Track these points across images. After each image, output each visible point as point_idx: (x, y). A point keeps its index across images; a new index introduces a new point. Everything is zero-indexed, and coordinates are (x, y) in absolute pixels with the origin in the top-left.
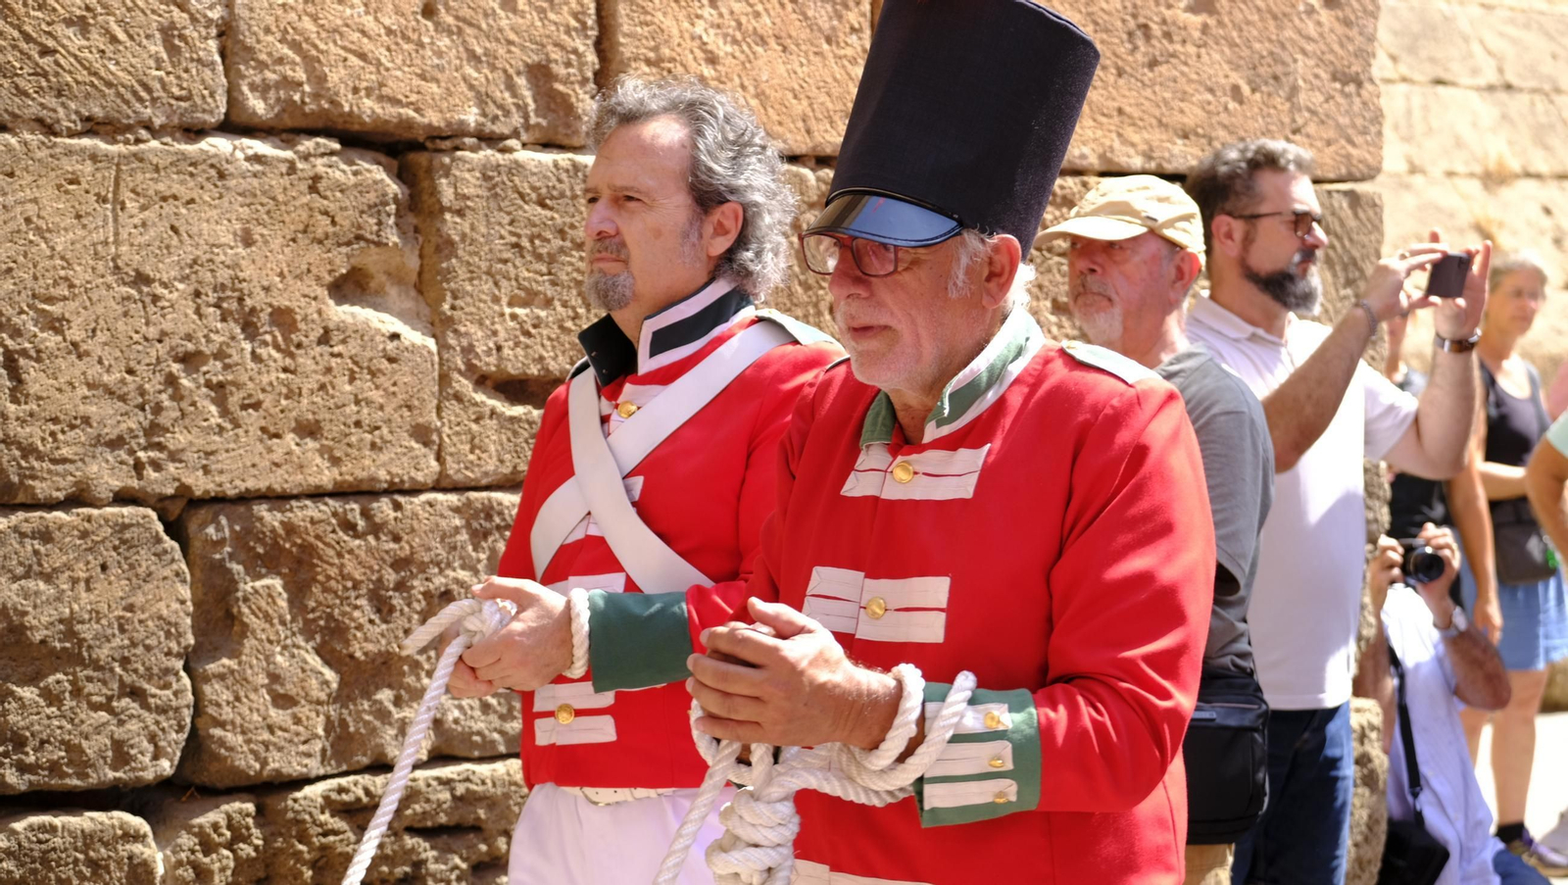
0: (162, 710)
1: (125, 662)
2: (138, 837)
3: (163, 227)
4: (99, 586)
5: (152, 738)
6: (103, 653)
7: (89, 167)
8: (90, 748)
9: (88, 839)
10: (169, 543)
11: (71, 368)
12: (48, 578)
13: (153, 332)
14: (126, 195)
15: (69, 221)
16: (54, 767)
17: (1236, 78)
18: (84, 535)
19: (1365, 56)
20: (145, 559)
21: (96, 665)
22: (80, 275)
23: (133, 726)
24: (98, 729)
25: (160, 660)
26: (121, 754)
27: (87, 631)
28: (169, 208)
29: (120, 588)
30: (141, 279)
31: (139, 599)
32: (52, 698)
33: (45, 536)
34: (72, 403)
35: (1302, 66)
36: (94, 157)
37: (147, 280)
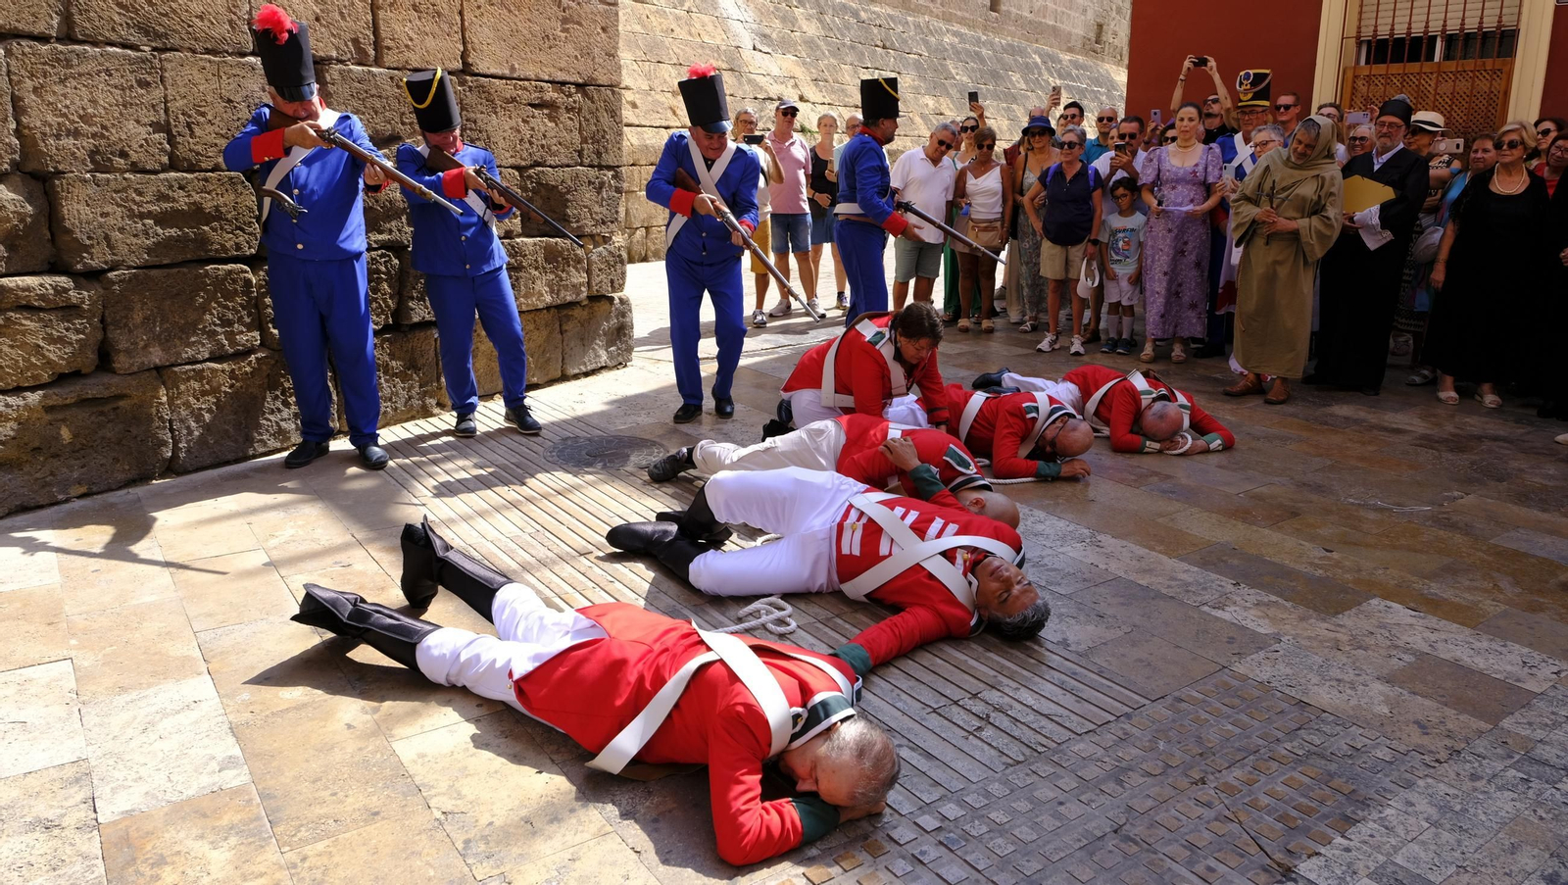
0: (249, 234)
1: (236, 219)
2: (246, 272)
3: (235, 85)
4: (226, 196)
5: (247, 242)
6: (229, 216)
7: (208, 65)
8: (228, 245)
9: (230, 272)
10: (247, 183)
11: (209, 128)
12: (209, 193)
13: (235, 118)
14: (222, 74)
15: (203, 81)
16: (217, 250)
17: (576, 53)
18: (219, 180)
19: (616, 48)
20: (240, 188)
21: (227, 220)
22: (209, 99)
23: (241, 239)
24: (230, 239)
25: (247, 219)
26: (238, 247)
27: (223, 210)
28: (236, 79)
29: (233, 196)
30: (229, 101)
31: (239, 200)
32: (214, 230)
33: (206, 180)
34: (211, 139)
35: (596, 51)
36: (210, 61)
37: (232, 101)
